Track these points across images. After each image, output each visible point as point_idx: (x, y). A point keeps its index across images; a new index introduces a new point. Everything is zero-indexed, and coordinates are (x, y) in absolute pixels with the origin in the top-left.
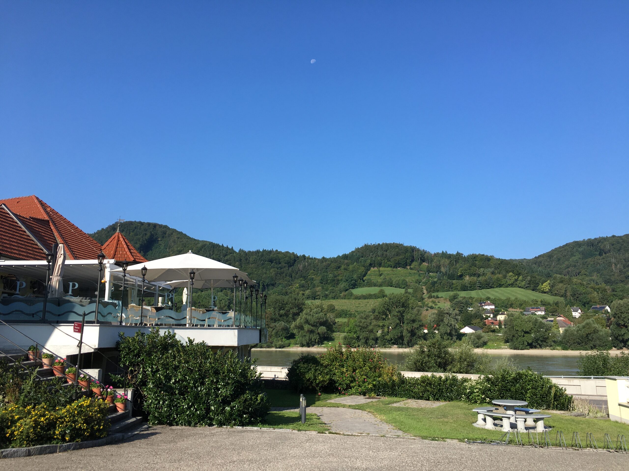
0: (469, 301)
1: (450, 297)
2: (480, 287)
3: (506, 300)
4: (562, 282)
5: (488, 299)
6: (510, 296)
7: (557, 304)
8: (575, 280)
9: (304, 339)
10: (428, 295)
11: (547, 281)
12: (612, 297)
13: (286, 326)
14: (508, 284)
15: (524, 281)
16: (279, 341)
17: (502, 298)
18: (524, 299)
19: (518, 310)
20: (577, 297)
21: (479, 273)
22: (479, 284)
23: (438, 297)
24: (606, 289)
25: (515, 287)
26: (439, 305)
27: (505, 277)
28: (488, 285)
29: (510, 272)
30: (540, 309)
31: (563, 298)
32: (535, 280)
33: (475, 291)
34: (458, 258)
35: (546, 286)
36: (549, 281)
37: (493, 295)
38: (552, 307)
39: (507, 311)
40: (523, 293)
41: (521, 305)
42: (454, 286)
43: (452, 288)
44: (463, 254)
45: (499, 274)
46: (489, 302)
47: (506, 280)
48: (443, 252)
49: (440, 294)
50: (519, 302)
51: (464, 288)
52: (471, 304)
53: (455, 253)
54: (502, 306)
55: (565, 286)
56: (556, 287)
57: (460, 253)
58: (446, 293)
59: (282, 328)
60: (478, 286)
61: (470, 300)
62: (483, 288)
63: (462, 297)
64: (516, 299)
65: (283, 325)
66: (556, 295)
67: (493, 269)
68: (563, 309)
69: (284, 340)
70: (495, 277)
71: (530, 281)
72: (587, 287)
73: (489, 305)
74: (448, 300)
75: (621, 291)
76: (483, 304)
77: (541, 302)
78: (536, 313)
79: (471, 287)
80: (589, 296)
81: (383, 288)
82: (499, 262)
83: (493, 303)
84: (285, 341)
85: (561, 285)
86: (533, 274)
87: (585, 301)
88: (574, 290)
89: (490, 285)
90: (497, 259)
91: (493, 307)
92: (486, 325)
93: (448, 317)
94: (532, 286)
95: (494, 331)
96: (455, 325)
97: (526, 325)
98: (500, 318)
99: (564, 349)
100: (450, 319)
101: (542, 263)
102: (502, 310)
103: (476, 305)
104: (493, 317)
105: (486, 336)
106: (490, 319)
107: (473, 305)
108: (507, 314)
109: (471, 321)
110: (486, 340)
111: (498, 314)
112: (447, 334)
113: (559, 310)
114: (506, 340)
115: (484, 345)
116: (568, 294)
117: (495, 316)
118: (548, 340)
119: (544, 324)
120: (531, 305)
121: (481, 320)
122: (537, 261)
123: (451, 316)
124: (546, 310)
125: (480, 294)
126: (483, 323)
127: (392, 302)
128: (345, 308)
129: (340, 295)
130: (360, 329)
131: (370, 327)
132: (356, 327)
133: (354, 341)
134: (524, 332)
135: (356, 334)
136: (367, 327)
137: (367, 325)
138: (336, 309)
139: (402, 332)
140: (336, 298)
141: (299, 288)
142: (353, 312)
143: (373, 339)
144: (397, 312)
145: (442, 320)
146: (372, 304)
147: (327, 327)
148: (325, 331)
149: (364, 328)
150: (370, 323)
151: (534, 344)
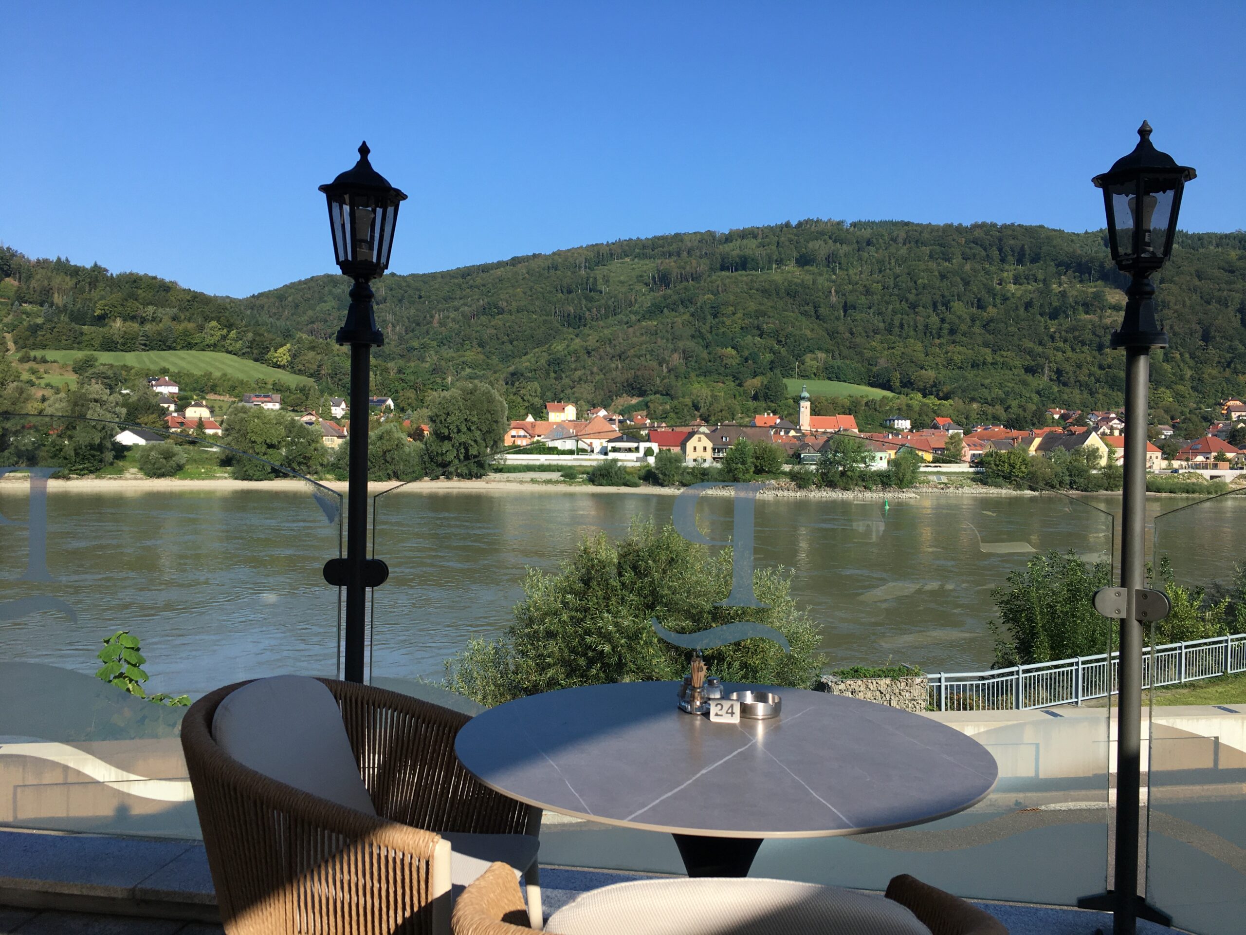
0: (121, 374)
1: (75, 362)
2: (145, 345)
3: (204, 376)
4: (313, 348)
5: (165, 371)
6: (212, 370)
7: (302, 390)
8: (337, 347)
10: (19, 355)
11: (285, 345)
12: (397, 383)
14: (208, 345)
15: (240, 342)
17: (195, 373)
18: (241, 376)
19: (226, 399)
20: (340, 380)
21: (144, 315)
22: (144, 338)
23: (44, 361)
25: (219, 351)
26: (47, 378)
27: (201, 328)
28: (164, 342)
29: (212, 319)
30: (271, 397)
31: (312, 380)
32: (262, 341)
33: (133, 353)
34: (96, 277)
35: (282, 354)
36: (288, 345)
37: (175, 364)
38: (293, 397)
39: (204, 398)
40: (236, 365)
41: (234, 388)
42: (85, 338)
43: (79, 343)
44: (107, 271)
45: (189, 321)
46: (167, 378)
47: (203, 335)
48: (59, 259)
49: (50, 354)
50: (230, 383)
51: (109, 345)
52: (126, 380)
53: (89, 265)
54: (194, 390)
55: (319, 357)
56: (301, 358)
57: (100, 268)
58: (64, 352)
60: (143, 342)
61: (124, 373)
62: (152, 349)
63: (105, 365)
64: (225, 375)
66: (300, 372)
67: (175, 310)
68: (316, 401)
70: (181, 327)
71: (251, 342)
73: (167, 384)
74: (70, 369)
75: (414, 373)
76: (154, 383)
77: (274, 384)
78: (262, 405)
79: (127, 344)
82: (189, 298)
83: (175, 382)
85: (311, 354)
86: (258, 328)
88: (334, 366)
89: (168, 343)
90: (184, 290)
91: (175, 389)
92: (168, 427)
93: (98, 409)
94: (255, 351)
95: (193, 443)
96: (113, 429)
97: (273, 431)
98: (193, 413)
99: (339, 480)
100: (102, 412)
101: (265, 308)
102: (195, 397)
103: (137, 382)
104: (176, 411)
105: (182, 453)
106: (175, 414)
107: (130, 384)
108: (207, 406)
109: (136, 417)
110: (183, 461)
111: (189, 405)
112: (92, 447)
113: (308, 402)
114: (226, 462)
115: (177, 471)
116: (323, 372)
117: (181, 409)
118: (311, 463)
119: (308, 430)
120: (254, 390)
121: (159, 416)
122: (256, 302)
123: (104, 407)
124: (283, 402)
125: (146, 360)
126: (162, 423)
134: (267, 444)
145: (82, 417)
151: (284, 470)
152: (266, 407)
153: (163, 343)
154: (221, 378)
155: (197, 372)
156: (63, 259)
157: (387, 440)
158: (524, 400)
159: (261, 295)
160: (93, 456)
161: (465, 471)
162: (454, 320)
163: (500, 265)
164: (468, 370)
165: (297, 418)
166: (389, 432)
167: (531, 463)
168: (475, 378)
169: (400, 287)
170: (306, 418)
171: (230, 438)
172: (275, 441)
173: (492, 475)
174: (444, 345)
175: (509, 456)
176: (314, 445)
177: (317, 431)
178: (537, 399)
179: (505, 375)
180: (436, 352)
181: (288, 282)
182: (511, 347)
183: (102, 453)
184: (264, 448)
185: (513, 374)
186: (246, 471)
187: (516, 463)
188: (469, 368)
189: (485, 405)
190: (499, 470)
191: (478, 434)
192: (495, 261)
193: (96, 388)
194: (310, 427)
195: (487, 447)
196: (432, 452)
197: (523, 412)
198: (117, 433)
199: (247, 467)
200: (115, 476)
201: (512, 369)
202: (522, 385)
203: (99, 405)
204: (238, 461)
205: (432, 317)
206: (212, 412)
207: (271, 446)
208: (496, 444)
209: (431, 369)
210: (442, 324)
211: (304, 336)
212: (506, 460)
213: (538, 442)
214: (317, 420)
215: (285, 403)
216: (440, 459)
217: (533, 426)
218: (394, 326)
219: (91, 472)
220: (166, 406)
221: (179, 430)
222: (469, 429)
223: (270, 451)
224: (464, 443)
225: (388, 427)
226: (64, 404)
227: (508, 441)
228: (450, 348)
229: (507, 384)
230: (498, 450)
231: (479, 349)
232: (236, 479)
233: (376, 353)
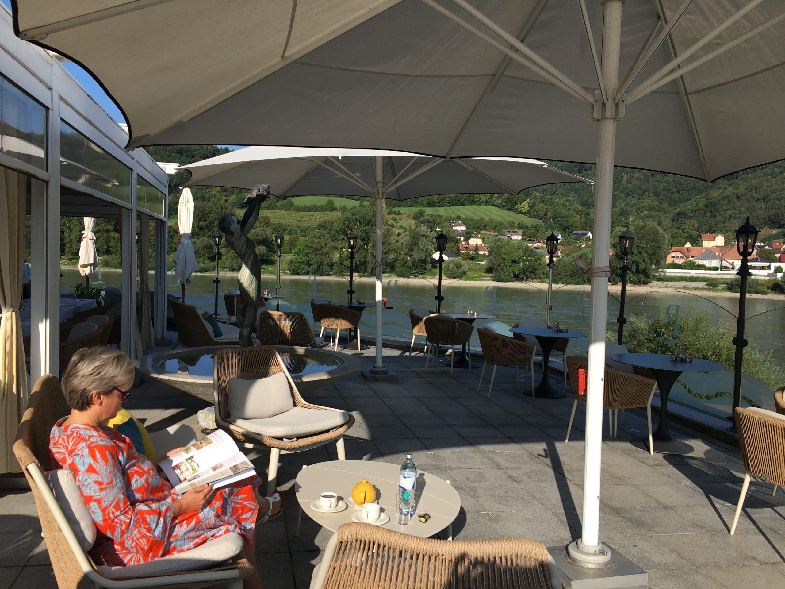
1: (414, 214)
2: (449, 203)
3: (480, 220)
4: (542, 202)
5: (459, 218)
6: (484, 216)
7: (536, 227)
8: (558, 200)
9: (234, 262)
10: (388, 211)
11: (526, 200)
13: (210, 243)
14: (482, 202)
15: (501, 199)
16: (199, 262)
18: (500, 219)
19: (491, 233)
20: (558, 221)
22: (449, 199)
23: (399, 213)
24: (589, 213)
25: (489, 205)
26: (401, 223)
28: (459, 201)
30: (517, 232)
31: (541, 221)
32: (512, 198)
33: (443, 208)
35: (524, 206)
36: (528, 200)
37: (464, 213)
38: (530, 231)
39: (479, 233)
40: (498, 213)
41: (496, 227)
42: (419, 200)
43: (416, 203)
46: (460, 222)
49: (403, 210)
50: (494, 224)
51: (431, 204)
52: (439, 223)
54: (474, 228)
55: (546, 207)
56: (536, 208)
58: (409, 208)
59: (204, 246)
60: (448, 201)
61: (438, 219)
62: (453, 205)
63: (429, 215)
64: (491, 219)
65: (205, 241)
66: (534, 217)
68: (543, 234)
69: (207, 261)
71: (507, 199)
72: (570, 209)
73: (460, 225)
74: (412, 217)
76: (453, 224)
77: (519, 224)
78: (512, 237)
79: (440, 203)
80: (571, 220)
81: (332, 198)
83: (464, 224)
84: (208, 263)
85: (542, 205)
87: (566, 225)
88: (555, 212)
89: (461, 201)
91: (464, 228)
92: (459, 250)
93: (424, 240)
94: (509, 205)
95: (472, 258)
96: (431, 251)
97: (515, 253)
98: (473, 242)
99: (553, 283)
100: (426, 242)
102: (474, 232)
103: (444, 225)
104: (464, 241)
105: (466, 265)
106: (463, 243)
107: (441, 225)
108: (480, 238)
110: (466, 270)
111: (471, 237)
112: (420, 261)
113: (538, 235)
114: (489, 270)
115: (462, 275)
116: (548, 216)
117: (467, 240)
118: (537, 272)
119: (536, 253)
120: (507, 227)
121: (455, 244)
123: (427, 239)
124: (523, 235)
125: (450, 211)
126: (457, 247)
127: (355, 218)
128: (283, 221)
129: (277, 204)
130: (312, 251)
131: (326, 250)
132: (306, 248)
133: (303, 266)
134: (512, 261)
135: (306, 258)
136: (321, 249)
137: (322, 247)
138: (271, 222)
139: (365, 257)
140: (270, 208)
141: (221, 192)
142: (294, 228)
143: (328, 265)
144: (361, 231)
145: (416, 244)
146: (318, 218)
147: (267, 247)
148: (265, 252)
149: (316, 249)
150: (326, 244)
151: (521, 276)
152: (513, 238)
154: (489, 221)
155: (476, 218)
157: (585, 259)
158: (684, 232)
160: (421, 266)
161: (636, 279)
162: (637, 178)
164: (646, 212)
165: (529, 245)
166: (585, 254)
167: (684, 275)
168: (650, 217)
170: (536, 245)
171: (492, 256)
172: (516, 259)
173: (655, 283)
174: (629, 195)
175: (668, 270)
176: (539, 261)
177: (541, 253)
178: (694, 231)
179: (672, 215)
180: (624, 201)
182: (678, 195)
183: (425, 264)
184: (510, 264)
185: (678, 214)
186: (500, 276)
187: (673, 275)
188: (647, 210)
189: (652, 236)
190: (660, 279)
191: (645, 255)
193: (423, 229)
194: (537, 251)
195: (651, 264)
196: (614, 267)
197: (683, 240)
198: (433, 253)
199: (501, 274)
200: (432, 277)
201: (678, 210)
202: (683, 222)
203: (425, 238)
204: (496, 270)
205: (622, 177)
206: (483, 241)
207: (514, 262)
208: (659, 262)
209: (619, 212)
210: (628, 182)
211: (538, 194)
212: (665, 273)
213: (691, 261)
214: (542, 246)
215: (525, 235)
216: (620, 271)
217: (688, 250)
219: (420, 274)
220: (459, 237)
221: (465, 252)
222: (640, 252)
223: (514, 265)
224: (636, 261)
225: (585, 251)
226: (408, 238)
227: (669, 260)
228: (633, 197)
229: (674, 221)
230: (660, 266)
231: (655, 198)
232: (494, 281)
233: (583, 202)
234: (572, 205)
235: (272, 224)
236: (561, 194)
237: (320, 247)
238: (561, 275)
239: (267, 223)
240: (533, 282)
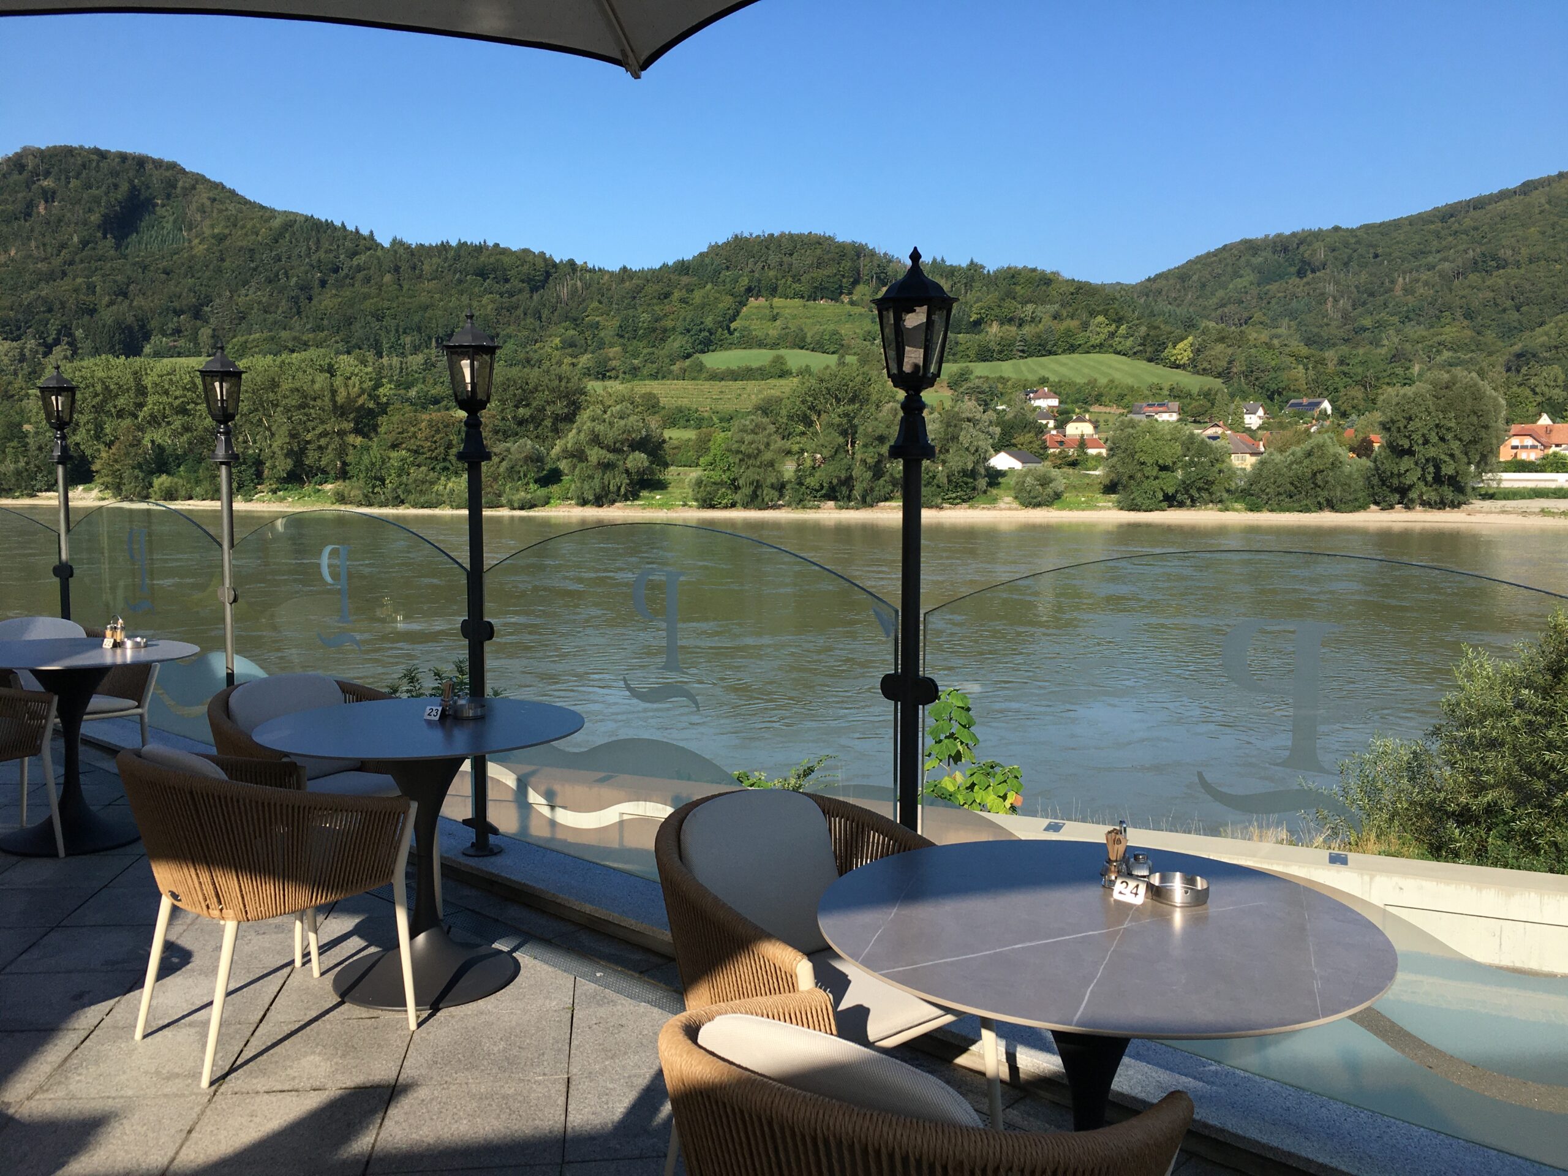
0: (997, 387)
2: (1023, 351)
3: (1088, 384)
4: (1222, 340)
5: (1044, 381)
6: (1097, 376)
7: (1207, 395)
8: (1255, 335)
9: (586, 486)
11: (1186, 338)
12: (1337, 379)
13: (537, 450)
14: (1093, 346)
15: (1132, 339)
16: (518, 490)
17: (1078, 381)
18: (1130, 381)
19: (1113, 411)
20: (1257, 379)
21: (1022, 315)
22: (1022, 343)
24: (1324, 359)
25: (1106, 352)
27: (1085, 326)
28: (1044, 346)
29: (1099, 313)
30: (1167, 406)
31: (1220, 380)
32: (1157, 336)
33: (1010, 362)
34: (973, 277)
35: (1183, 351)
36: (1190, 338)
37: (1055, 372)
38: (1195, 404)
39: (1087, 411)
40: (1125, 368)
41: (1122, 397)
42: (960, 348)
43: (954, 355)
44: (983, 267)
45: (1072, 319)
46: (1046, 389)
47: (1088, 334)
48: (935, 260)
50: (1118, 391)
51: (985, 355)
52: (1002, 394)
53: (964, 264)
54: (1076, 401)
55: (1230, 351)
56: (1207, 353)
57: (976, 265)
59: (526, 457)
60: (1020, 348)
61: (1000, 386)
62: (1031, 355)
63: (980, 377)
64: (1112, 381)
65: (528, 447)
66: (1205, 372)
67: (1056, 306)
68: (1225, 408)
69: (533, 486)
70: (1063, 326)
71: (1145, 338)
72: (1281, 353)
73: (1046, 396)
74: (945, 384)
75: (1362, 363)
76: (1032, 395)
77: (1171, 390)
78: (1156, 416)
79: (1003, 352)
80: (1284, 376)
81: (782, 352)
82: (1072, 290)
83: (1055, 393)
84: (535, 491)
85: (1220, 347)
86: (1153, 319)
87: (1274, 387)
88: (1251, 361)
89: (1049, 347)
90: (1067, 281)
91: (1055, 402)
92: (1046, 448)
93: (971, 430)
94: (1149, 349)
95: (1074, 464)
96: (986, 451)
97: (1167, 449)
98: (1074, 429)
99: (1251, 510)
100: (975, 433)
101: (1164, 293)
102: (1077, 410)
103: (1013, 396)
104: (1056, 428)
105: (1061, 478)
106: (1054, 432)
107: (1006, 398)
108: (1090, 421)
109: (1012, 437)
110: (1061, 488)
111: (1068, 420)
112: (964, 473)
113: (1215, 410)
114: (1110, 488)
115: (1054, 499)
116: (1235, 370)
117: (1061, 425)
118: (1214, 488)
119: (1211, 448)
120: (1146, 397)
121: (1037, 435)
122: (1152, 287)
123: (978, 427)
124: (1181, 411)
125: (1024, 369)
126: (1040, 442)
127: (827, 388)
128: (684, 402)
129: (672, 367)
130: (740, 460)
131: (768, 456)
132: (728, 454)
133: (724, 490)
134: (1159, 466)
135: (728, 474)
136: (757, 454)
137: (759, 451)
138: (661, 405)
139: (849, 468)
140: (660, 376)
141: (562, 348)
142: (706, 415)
143: (772, 486)
144: (839, 416)
145: (955, 438)
146: (754, 392)
147: (649, 454)
148: (646, 464)
149: (749, 456)
150: (768, 445)
151: (1179, 497)
152: (1160, 419)
153: (1041, 348)
154: (1108, 385)
155: (1080, 380)
156: (939, 259)
157: (1320, 457)
158: (1535, 393)
159: (1159, 276)
160: (966, 483)
161: (1434, 497)
162: (1426, 284)
163: (1504, 195)
164: (1446, 354)
165: (1197, 432)
166: (1321, 447)
167: (1542, 485)
168: (1457, 365)
169: (1346, 245)
170: (1211, 431)
171: (1115, 459)
172: (1169, 462)
173: (1478, 504)
174: (1410, 320)
175: (1505, 476)
176: (1218, 466)
177: (1222, 447)
178: (1557, 390)
179: (1506, 357)
180: (1398, 331)
181: (1192, 256)
182: (1516, 315)
183: (975, 479)
184: (1155, 472)
185: (1519, 356)
186: (1133, 499)
187: (1516, 485)
188: (1448, 350)
189: (1469, 402)
190: (1489, 496)
191: (1455, 445)
192: (1495, 191)
193: (969, 406)
194: (1214, 443)
195: (1469, 463)
196: (1384, 472)
197: (1532, 410)
198: (991, 456)
199: (1136, 494)
200: (988, 506)
201: (1517, 348)
202: (1533, 371)
203: (972, 424)
204: (1125, 487)
205: (1392, 282)
206: (1096, 427)
207: (1163, 468)
208: (1486, 460)
209: (1389, 356)
210: (1408, 291)
211: (1212, 324)
212: (1500, 481)
213: (1555, 454)
214: (1223, 433)
215: (1185, 412)
216: (1395, 482)
217: (1548, 430)
218: (1336, 300)
219: (964, 501)
220: (1044, 422)
221: (1058, 451)
222: (1442, 439)
223: (1163, 474)
224: (1434, 459)
225: (1319, 439)
227: (1505, 454)
228: (1419, 324)
229: (1509, 370)
230: (1488, 468)
231: (1466, 323)
232: (1121, 509)
233: (1309, 339)
234: (1286, 345)
235: (664, 408)
236: (1261, 323)
237: (756, 452)
238: (1267, 494)
239: (653, 407)
240: (1206, 509)
